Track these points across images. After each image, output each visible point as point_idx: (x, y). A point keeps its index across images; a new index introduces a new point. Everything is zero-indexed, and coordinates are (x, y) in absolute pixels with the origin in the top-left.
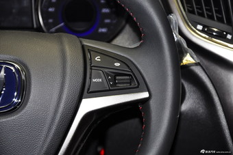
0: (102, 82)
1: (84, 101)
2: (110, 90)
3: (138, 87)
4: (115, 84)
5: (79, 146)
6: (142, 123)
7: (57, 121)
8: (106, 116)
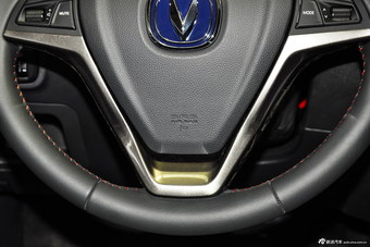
0: (315, 16)
1: (290, 38)
2: (324, 25)
3: (359, 22)
4: (330, 18)
5: (281, 93)
6: (362, 68)
7: (256, 61)
8: (317, 58)
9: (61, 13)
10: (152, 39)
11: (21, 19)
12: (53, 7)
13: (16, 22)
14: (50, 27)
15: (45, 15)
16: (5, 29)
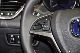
9: (46, 26)
10: (72, 34)
11: (35, 28)
12: (44, 25)
13: (33, 29)
14: (43, 30)
15: (41, 27)
16: (30, 31)
